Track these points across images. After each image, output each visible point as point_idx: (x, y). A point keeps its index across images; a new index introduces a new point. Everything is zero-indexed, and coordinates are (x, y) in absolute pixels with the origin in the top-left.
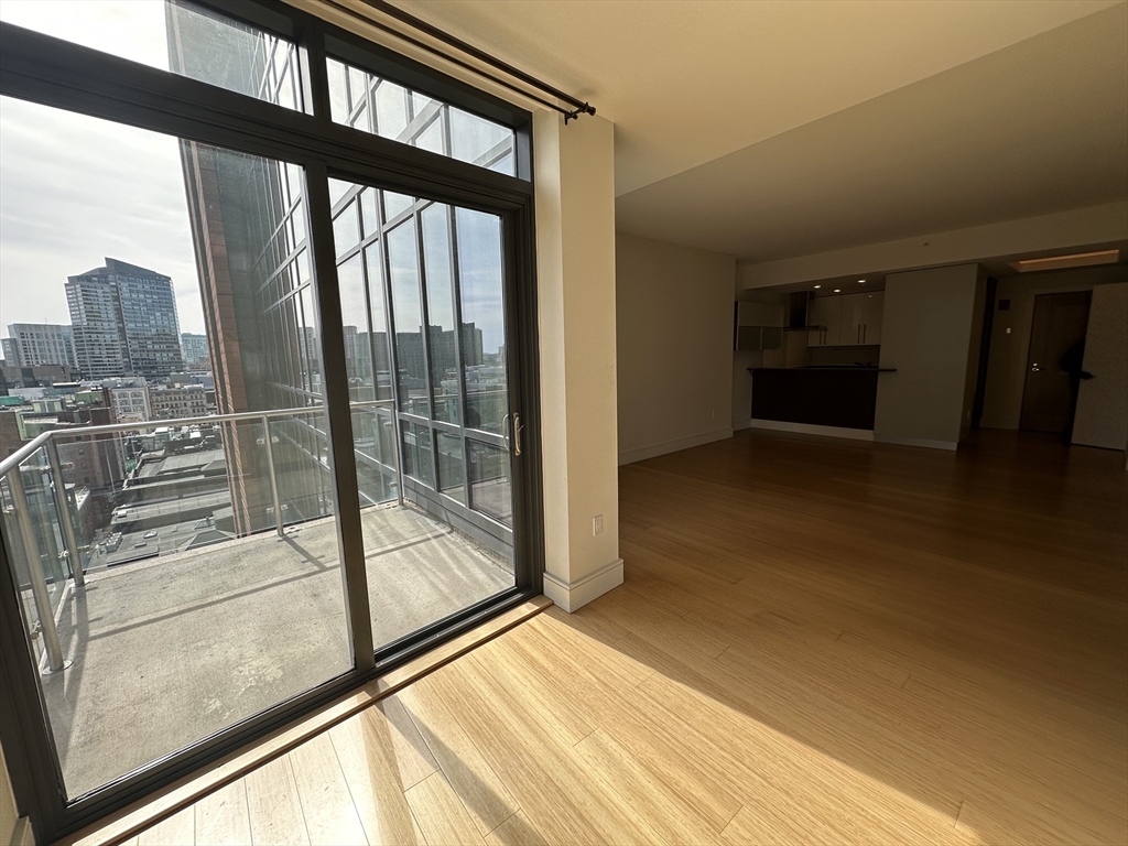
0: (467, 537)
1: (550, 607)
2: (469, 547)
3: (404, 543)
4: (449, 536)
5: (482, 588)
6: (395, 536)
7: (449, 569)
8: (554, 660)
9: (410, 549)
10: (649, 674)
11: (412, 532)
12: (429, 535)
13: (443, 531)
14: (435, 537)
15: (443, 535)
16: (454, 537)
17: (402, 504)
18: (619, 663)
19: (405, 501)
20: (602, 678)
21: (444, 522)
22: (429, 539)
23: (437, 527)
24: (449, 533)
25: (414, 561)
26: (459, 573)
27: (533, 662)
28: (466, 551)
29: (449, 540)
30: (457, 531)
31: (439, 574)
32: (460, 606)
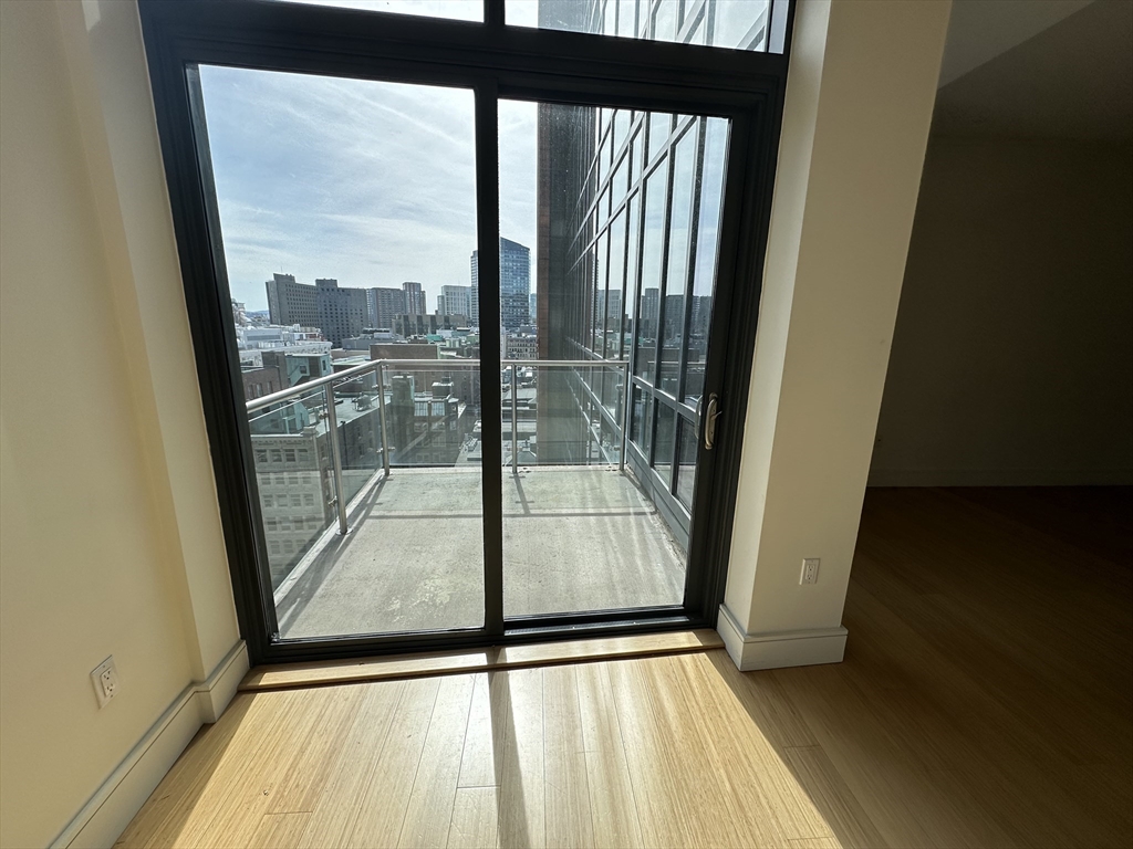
0: (666, 524)
1: (717, 649)
2: (664, 537)
3: (604, 511)
4: (650, 517)
5: (654, 591)
6: (601, 501)
7: (632, 554)
8: (688, 725)
9: (606, 518)
11: (617, 501)
12: (631, 510)
13: (647, 510)
14: (636, 514)
15: (644, 514)
16: (656, 521)
17: (622, 469)
19: (626, 467)
21: (651, 500)
22: (629, 514)
23: (643, 504)
24: (652, 514)
25: (604, 533)
26: (639, 562)
27: (659, 713)
28: (658, 540)
29: (648, 521)
30: (660, 514)
31: (619, 555)
32: (622, 603)
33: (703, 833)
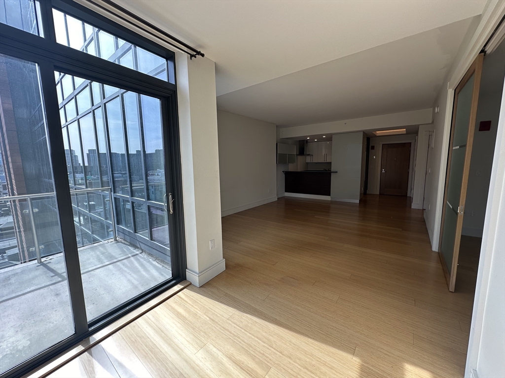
0: (150, 254)
1: (189, 285)
2: (151, 260)
3: (115, 260)
4: (140, 255)
5: (156, 280)
6: (111, 257)
7: (139, 271)
8: (188, 311)
9: (118, 263)
10: (234, 312)
11: (120, 254)
12: (130, 255)
13: (137, 253)
14: (133, 256)
15: (137, 254)
16: (144, 255)
17: (116, 240)
18: (220, 308)
19: (117, 239)
20: (212, 317)
21: (138, 248)
22: (129, 257)
23: (134, 251)
24: (141, 253)
25: (120, 270)
26: (144, 273)
28: (149, 262)
29: (140, 257)
30: (145, 252)
31: (133, 275)
32: (143, 289)
33: (206, 334)
